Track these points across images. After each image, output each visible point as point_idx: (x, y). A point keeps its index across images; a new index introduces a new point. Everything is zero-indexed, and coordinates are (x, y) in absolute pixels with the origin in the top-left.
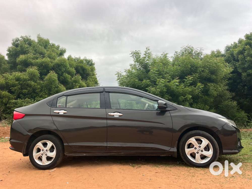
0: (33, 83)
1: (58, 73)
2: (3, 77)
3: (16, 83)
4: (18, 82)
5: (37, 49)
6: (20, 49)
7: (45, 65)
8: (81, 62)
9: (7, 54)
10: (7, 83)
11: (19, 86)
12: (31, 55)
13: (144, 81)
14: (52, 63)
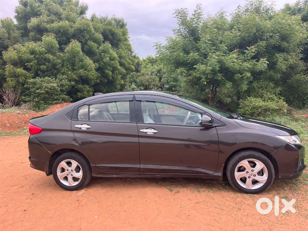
0: (51, 57)
1: (81, 40)
2: (15, 49)
3: (31, 58)
4: (33, 56)
5: (50, 9)
6: (30, 10)
7: (64, 31)
8: (110, 23)
9: (16, 17)
10: (20, 58)
11: (35, 61)
12: (44, 18)
13: (191, 54)
14: (72, 27)
